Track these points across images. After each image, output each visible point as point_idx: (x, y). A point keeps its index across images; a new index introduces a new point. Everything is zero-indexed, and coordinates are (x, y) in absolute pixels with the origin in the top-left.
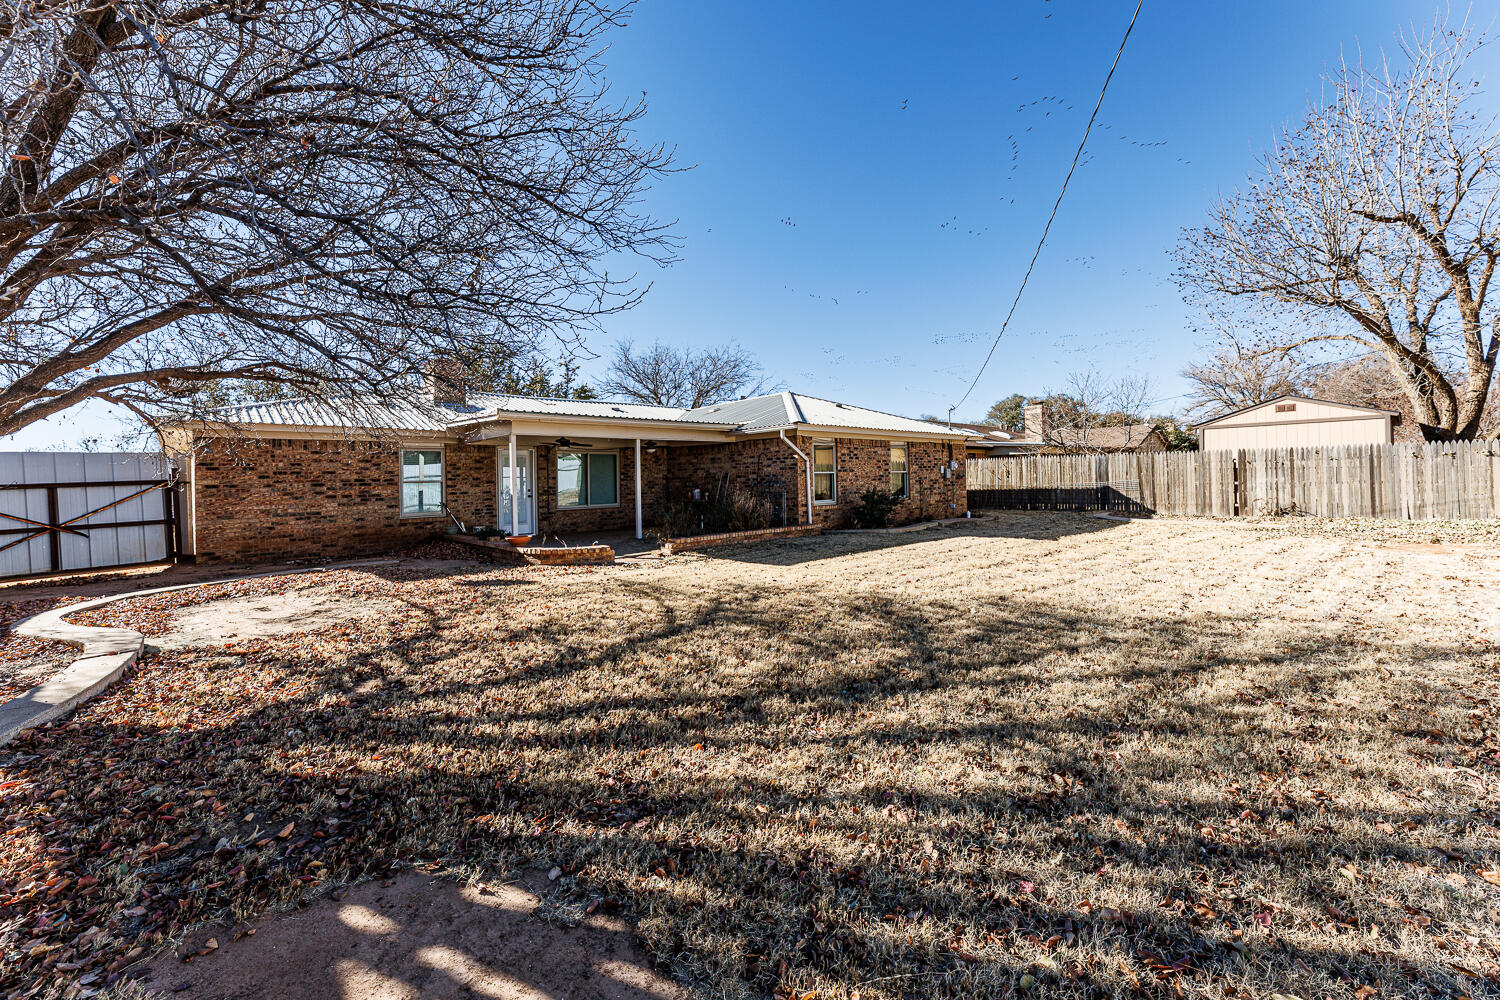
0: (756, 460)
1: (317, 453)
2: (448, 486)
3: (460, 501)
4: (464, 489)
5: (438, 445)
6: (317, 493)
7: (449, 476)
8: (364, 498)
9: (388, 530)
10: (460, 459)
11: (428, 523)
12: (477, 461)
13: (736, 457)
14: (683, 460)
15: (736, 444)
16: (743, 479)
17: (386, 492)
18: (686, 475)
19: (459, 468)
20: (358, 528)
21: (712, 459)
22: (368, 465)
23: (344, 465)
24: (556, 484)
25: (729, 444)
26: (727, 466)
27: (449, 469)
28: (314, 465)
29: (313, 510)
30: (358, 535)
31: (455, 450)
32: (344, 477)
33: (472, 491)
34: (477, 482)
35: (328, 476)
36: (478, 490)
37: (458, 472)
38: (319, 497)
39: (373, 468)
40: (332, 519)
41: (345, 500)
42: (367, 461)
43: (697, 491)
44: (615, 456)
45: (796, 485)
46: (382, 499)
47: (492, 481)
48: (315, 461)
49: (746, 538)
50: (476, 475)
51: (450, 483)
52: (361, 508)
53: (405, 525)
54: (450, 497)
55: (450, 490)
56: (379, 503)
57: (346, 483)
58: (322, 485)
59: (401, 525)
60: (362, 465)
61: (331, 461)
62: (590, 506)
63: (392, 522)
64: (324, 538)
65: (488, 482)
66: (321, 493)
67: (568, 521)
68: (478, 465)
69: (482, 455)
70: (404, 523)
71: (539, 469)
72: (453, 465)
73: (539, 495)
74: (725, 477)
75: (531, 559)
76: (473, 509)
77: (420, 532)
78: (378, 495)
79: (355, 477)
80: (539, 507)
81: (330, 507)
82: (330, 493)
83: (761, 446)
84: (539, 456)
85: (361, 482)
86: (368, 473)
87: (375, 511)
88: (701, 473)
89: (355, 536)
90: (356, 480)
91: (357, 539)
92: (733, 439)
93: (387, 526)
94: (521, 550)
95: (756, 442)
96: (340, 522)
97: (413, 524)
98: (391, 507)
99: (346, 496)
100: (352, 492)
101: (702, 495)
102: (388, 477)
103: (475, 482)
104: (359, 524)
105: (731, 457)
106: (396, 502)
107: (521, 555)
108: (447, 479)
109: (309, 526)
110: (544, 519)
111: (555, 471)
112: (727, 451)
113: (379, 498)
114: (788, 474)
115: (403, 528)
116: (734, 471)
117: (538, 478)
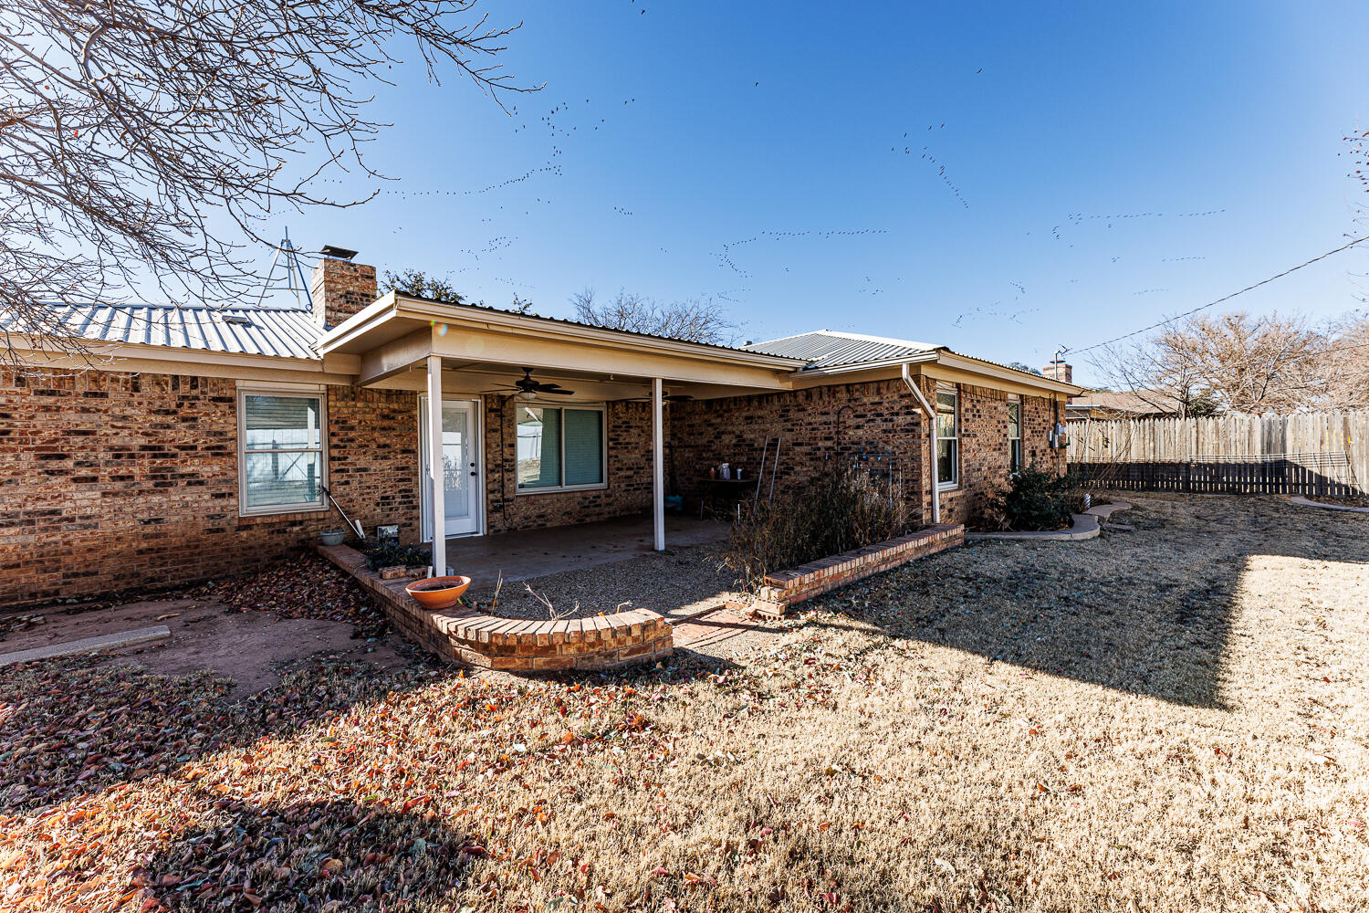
0: (832, 418)
1: (52, 393)
2: (332, 459)
3: (354, 484)
4: (362, 463)
5: (314, 387)
6: (52, 473)
7: (335, 441)
8: (162, 481)
9: (214, 538)
10: (354, 413)
11: (294, 524)
12: (385, 417)
13: (792, 414)
14: (697, 420)
15: (794, 393)
16: (806, 449)
17: (210, 469)
18: (704, 441)
19: (352, 428)
20: (146, 537)
21: (747, 418)
22: (170, 419)
23: (115, 417)
24: (514, 454)
25: (780, 394)
26: (776, 428)
27: (334, 429)
28: (41, 418)
29: (41, 506)
30: (150, 550)
31: (345, 397)
32: (116, 442)
33: (376, 466)
34: (384, 451)
35: (79, 440)
36: (386, 464)
37: (352, 434)
38: (54, 480)
39: (182, 426)
40: (88, 521)
41: (119, 485)
42: (167, 413)
43: (725, 465)
44: (600, 413)
45: (916, 459)
46: (201, 483)
47: (411, 450)
48: (47, 409)
49: (885, 561)
50: (382, 440)
51: (335, 453)
52: (156, 499)
53: (248, 527)
54: (336, 478)
55: (336, 465)
56: (194, 489)
57: (118, 453)
58: (62, 457)
59: (239, 529)
60: (158, 419)
61: (85, 410)
62: (565, 488)
63: (222, 523)
64: (68, 560)
65: (404, 452)
66: (61, 472)
67: (533, 512)
68: (386, 423)
69: (395, 406)
70: (246, 524)
71: (488, 430)
72: (342, 423)
73: (489, 471)
74: (774, 444)
75: (466, 653)
76: (377, 496)
77: (277, 538)
78: (192, 475)
79: (143, 441)
80: (489, 492)
81: (83, 500)
82: (84, 472)
83: (843, 396)
84: (488, 411)
85: (156, 451)
86: (170, 434)
87: (186, 505)
88: (726, 439)
89: (140, 552)
90: (144, 448)
91: (147, 558)
92: (787, 386)
93: (210, 531)
94: (443, 623)
95: (832, 390)
96: (106, 527)
97: (264, 525)
98: (222, 496)
99: (122, 478)
100: (136, 470)
101: (733, 470)
102: (214, 442)
103: (380, 452)
104: (149, 529)
105: (784, 415)
106: (227, 489)
107: (442, 639)
108: (331, 447)
109: (32, 539)
110: (496, 510)
111: (513, 435)
112: (776, 405)
113: (194, 480)
114: (901, 439)
115: (244, 534)
116: (789, 436)
117: (487, 446)
